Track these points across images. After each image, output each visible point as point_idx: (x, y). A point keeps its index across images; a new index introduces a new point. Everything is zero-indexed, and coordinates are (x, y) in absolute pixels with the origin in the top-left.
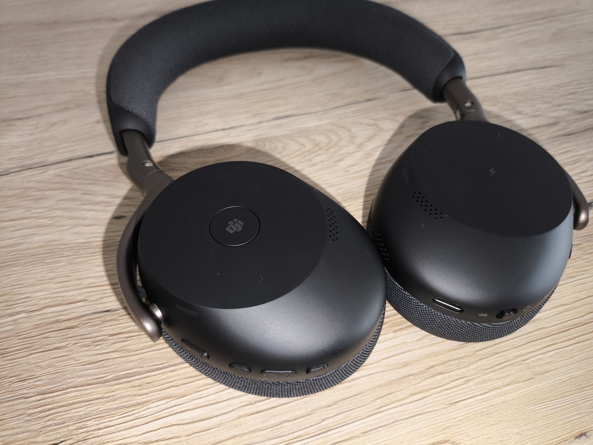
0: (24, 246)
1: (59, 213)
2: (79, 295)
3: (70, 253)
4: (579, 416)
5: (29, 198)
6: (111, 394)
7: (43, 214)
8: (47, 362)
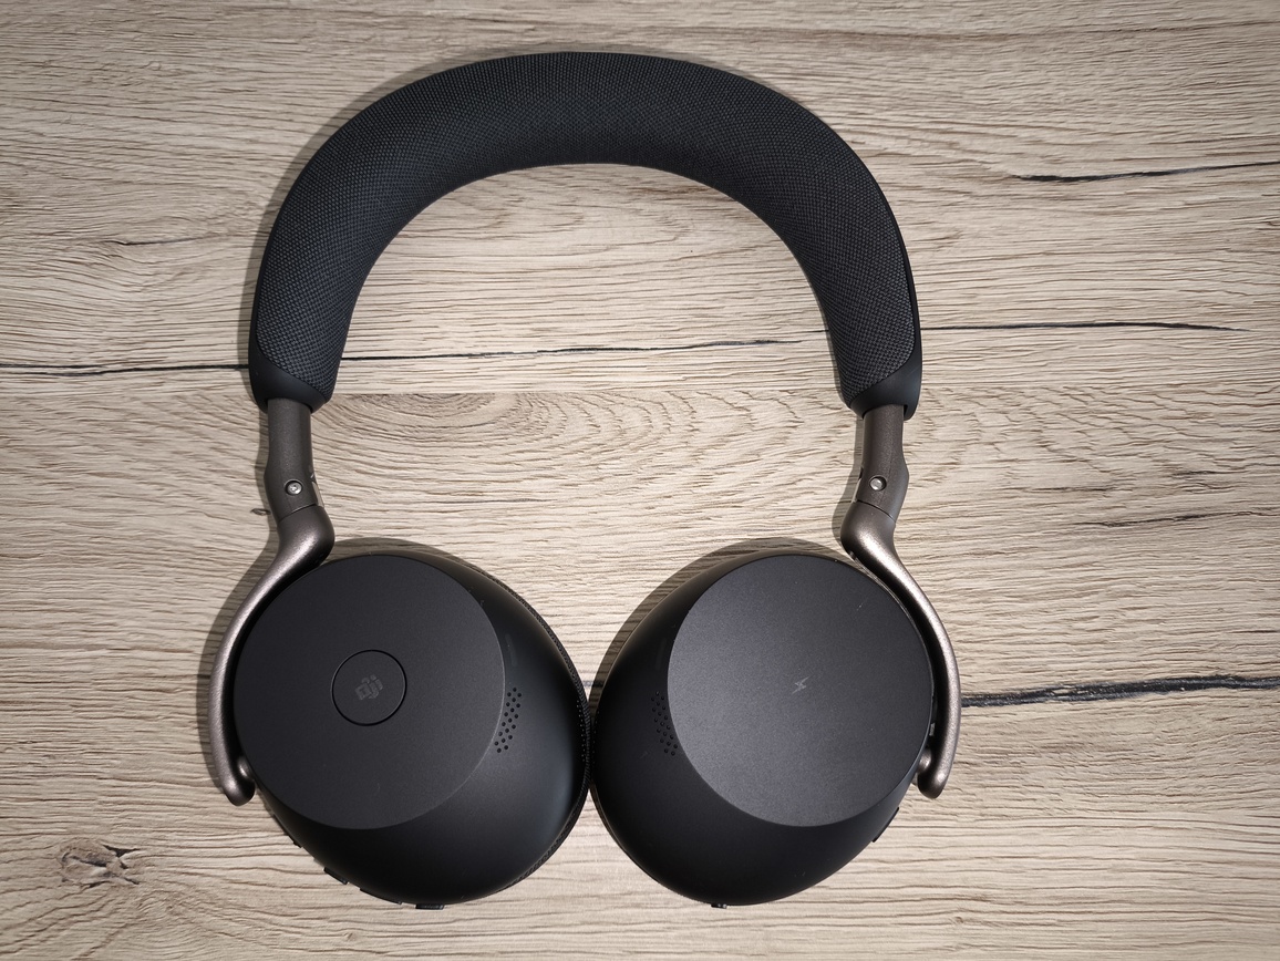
0: (115, 531)
1: (171, 478)
2: (184, 639)
3: (179, 562)
5: (130, 435)
6: (203, 804)
7: (148, 474)
8: (129, 735)
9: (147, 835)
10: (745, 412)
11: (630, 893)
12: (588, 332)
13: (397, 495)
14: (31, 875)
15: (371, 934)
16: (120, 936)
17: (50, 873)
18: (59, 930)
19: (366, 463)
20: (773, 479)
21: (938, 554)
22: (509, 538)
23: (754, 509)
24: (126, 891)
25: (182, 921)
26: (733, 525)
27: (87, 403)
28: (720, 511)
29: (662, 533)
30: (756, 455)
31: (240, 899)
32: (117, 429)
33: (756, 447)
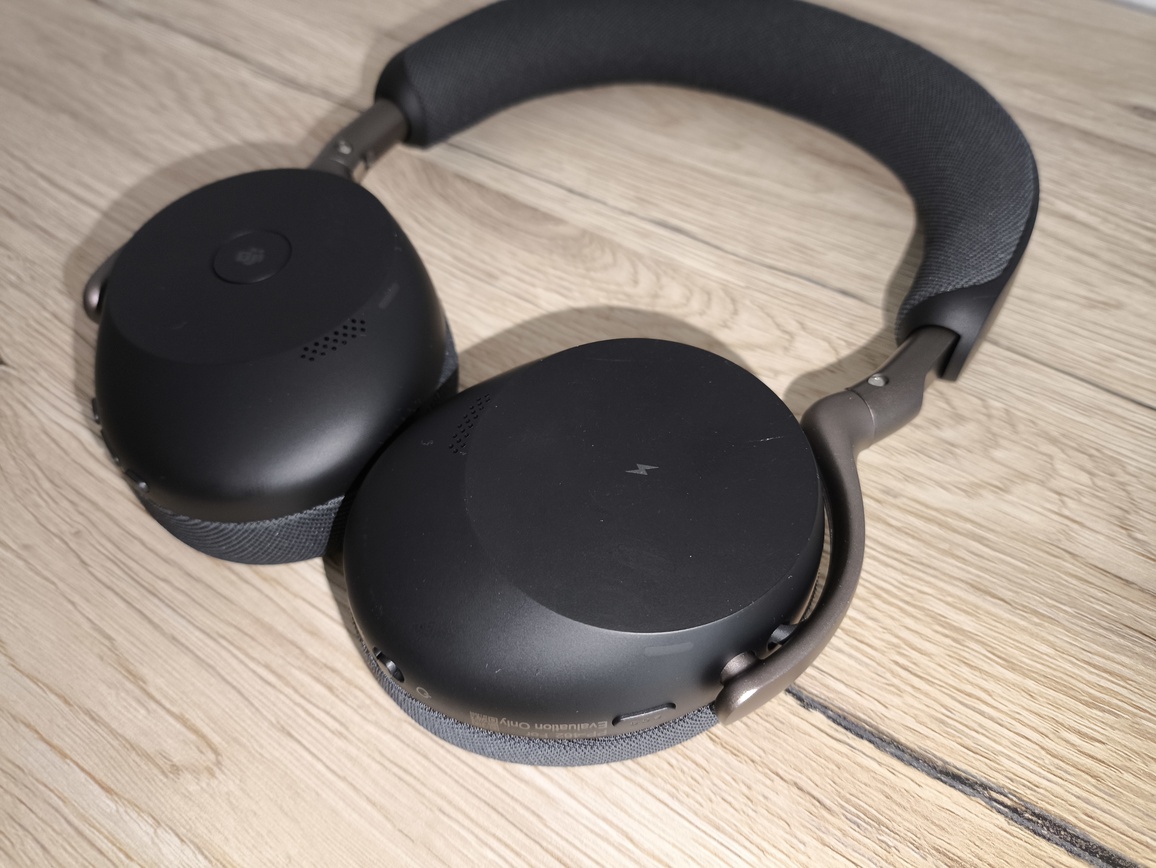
11: (334, 670)
21: (925, 561)
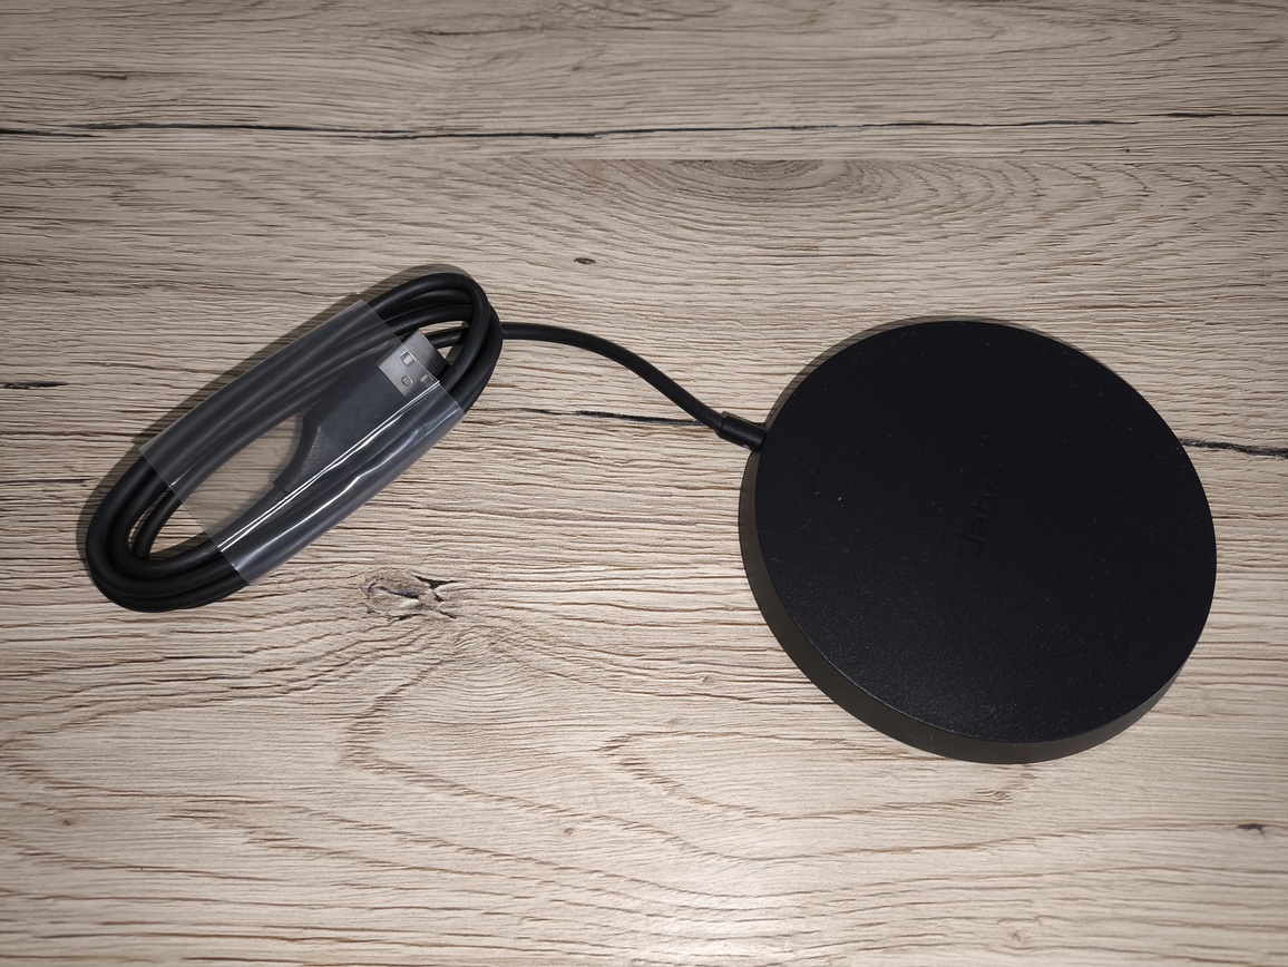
1: (491, 229)
2: (506, 375)
4: (1262, 798)
5: (445, 191)
6: (530, 536)
7: (465, 225)
8: (445, 465)
9: (466, 567)
10: (1091, 182)
12: (914, 109)
13: (726, 249)
14: (330, 605)
15: (731, 677)
16: (433, 673)
17: (353, 604)
18: (363, 665)
19: (691, 220)
20: (1132, 242)
22: (851, 290)
23: (1117, 267)
24: (441, 625)
25: (506, 659)
26: (1096, 281)
27: (399, 162)
28: (1080, 268)
29: (1019, 287)
30: (1111, 219)
31: (574, 637)
32: (431, 185)
33: (1108, 212)
